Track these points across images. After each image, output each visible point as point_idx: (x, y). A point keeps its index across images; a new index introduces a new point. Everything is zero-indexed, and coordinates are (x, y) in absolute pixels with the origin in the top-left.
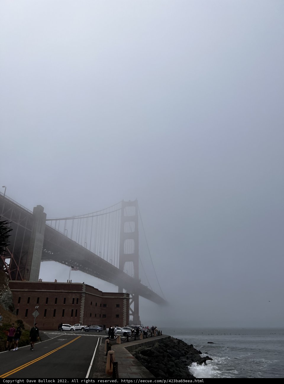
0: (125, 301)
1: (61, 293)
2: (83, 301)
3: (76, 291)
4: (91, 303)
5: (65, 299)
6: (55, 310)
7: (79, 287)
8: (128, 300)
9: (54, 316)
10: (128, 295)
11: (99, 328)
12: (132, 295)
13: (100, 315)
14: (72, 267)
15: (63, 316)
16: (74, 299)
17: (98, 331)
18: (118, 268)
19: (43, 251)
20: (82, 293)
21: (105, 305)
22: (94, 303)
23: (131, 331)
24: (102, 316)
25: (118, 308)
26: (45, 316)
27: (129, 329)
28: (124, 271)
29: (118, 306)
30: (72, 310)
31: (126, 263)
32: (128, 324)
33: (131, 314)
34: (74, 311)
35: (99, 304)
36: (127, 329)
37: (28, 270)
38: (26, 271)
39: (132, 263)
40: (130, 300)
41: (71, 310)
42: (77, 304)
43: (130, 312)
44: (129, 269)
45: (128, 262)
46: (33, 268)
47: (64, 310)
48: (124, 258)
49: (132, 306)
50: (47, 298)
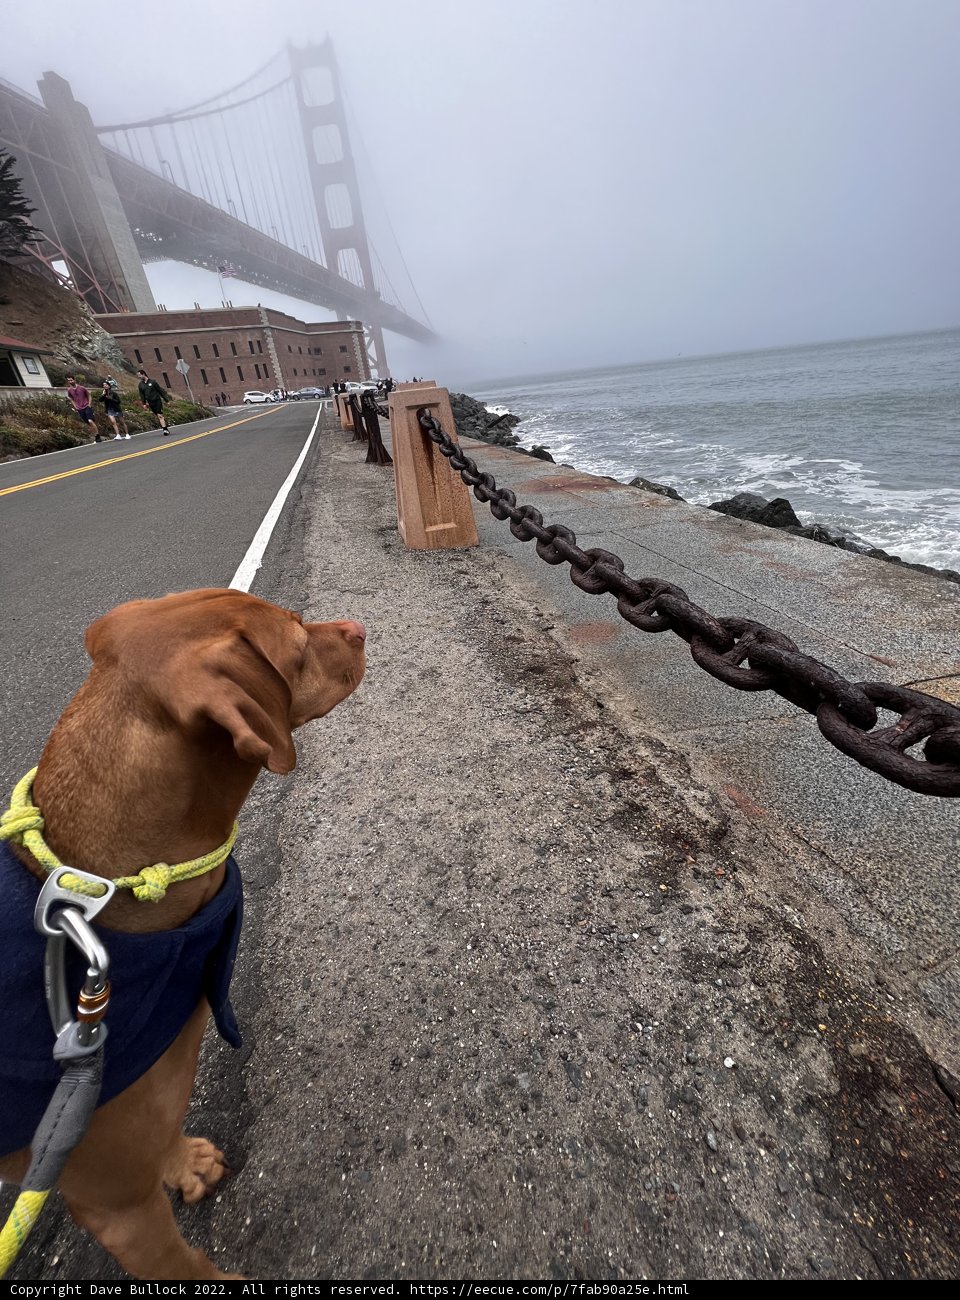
0: (355, 338)
1: (219, 333)
2: (271, 346)
3: (249, 326)
4: (289, 348)
5: (232, 344)
6: (221, 369)
7: (250, 315)
8: (361, 334)
9: (225, 381)
10: (359, 324)
11: (318, 391)
12: (368, 328)
13: (314, 371)
14: (222, 269)
15: (242, 379)
16: (250, 343)
17: (317, 397)
18: (325, 266)
19: (133, 232)
20: (264, 328)
21: (318, 351)
22: (295, 348)
23: (377, 386)
24: (317, 373)
25: (344, 354)
26: (206, 382)
27: (372, 385)
28: (340, 274)
29: (343, 349)
30: (256, 366)
31: (340, 252)
32: (368, 377)
33: (373, 367)
34: (261, 368)
35: (305, 350)
36: (368, 385)
37: (121, 287)
38: (119, 291)
39: (354, 250)
40: (367, 339)
41: (252, 365)
42: (261, 352)
43: (371, 363)
44: (349, 266)
45: (345, 250)
46: (132, 282)
47: (239, 368)
48: (335, 242)
49: (372, 351)
50: (195, 347)
